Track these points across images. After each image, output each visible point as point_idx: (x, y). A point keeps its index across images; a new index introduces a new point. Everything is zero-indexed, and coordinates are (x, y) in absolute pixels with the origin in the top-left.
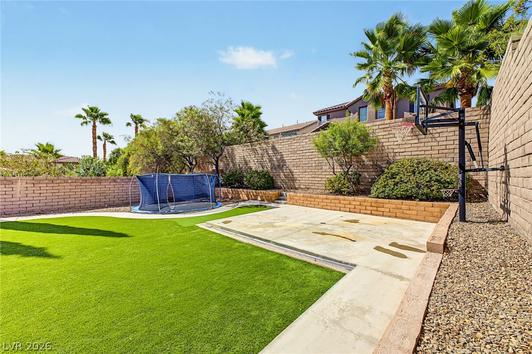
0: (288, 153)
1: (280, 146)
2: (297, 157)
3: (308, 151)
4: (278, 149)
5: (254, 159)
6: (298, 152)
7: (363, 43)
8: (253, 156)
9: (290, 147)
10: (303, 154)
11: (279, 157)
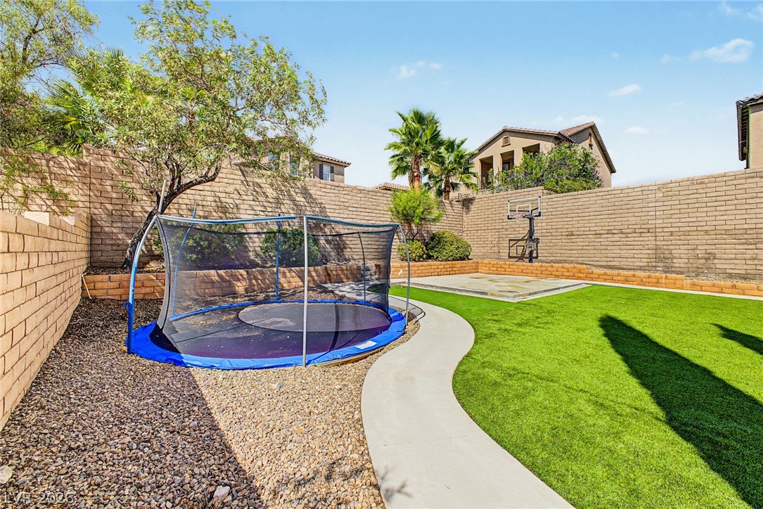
0: (334, 207)
1: (318, 193)
2: (350, 216)
3: (363, 210)
4: (314, 196)
5: (252, 203)
6: (350, 209)
7: (390, 130)
8: (251, 198)
9: (338, 199)
10: (356, 213)
11: (318, 210)
